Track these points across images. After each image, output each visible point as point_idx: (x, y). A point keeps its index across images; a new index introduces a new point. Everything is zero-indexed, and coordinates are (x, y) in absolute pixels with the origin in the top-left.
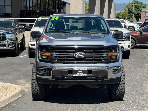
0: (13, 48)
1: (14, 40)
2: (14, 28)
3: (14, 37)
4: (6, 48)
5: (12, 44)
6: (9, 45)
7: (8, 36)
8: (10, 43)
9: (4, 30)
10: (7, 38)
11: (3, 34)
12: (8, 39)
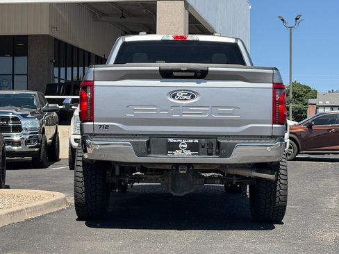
0: (36, 150)
1: (37, 133)
2: (38, 109)
3: (38, 126)
4: (20, 147)
5: (35, 141)
6: (28, 142)
7: (24, 123)
8: (30, 137)
9: (17, 110)
10: (23, 127)
11: (15, 119)
12: (26, 129)
